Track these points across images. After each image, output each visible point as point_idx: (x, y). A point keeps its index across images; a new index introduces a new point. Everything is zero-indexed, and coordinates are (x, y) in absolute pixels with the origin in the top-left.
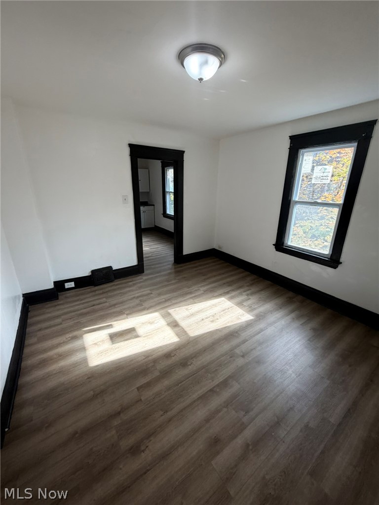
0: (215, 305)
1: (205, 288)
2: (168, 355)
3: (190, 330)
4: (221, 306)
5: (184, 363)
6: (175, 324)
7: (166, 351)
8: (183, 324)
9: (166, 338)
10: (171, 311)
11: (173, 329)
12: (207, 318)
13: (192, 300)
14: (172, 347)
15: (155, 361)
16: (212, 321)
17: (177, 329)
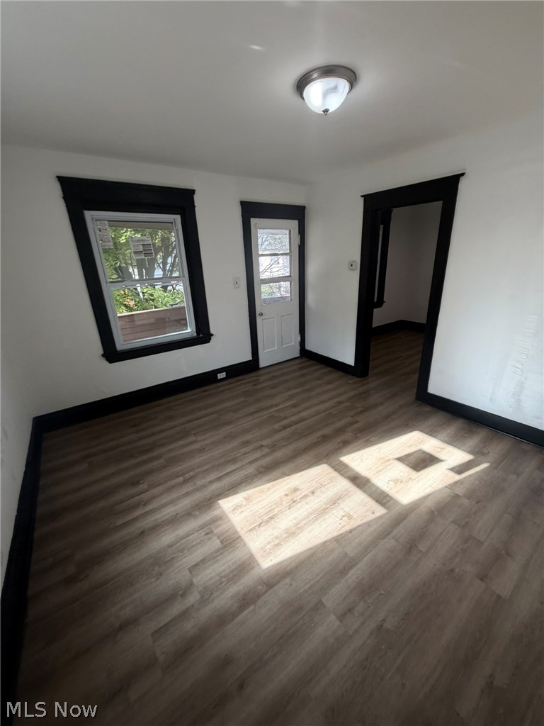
0: (291, 534)
2: (346, 443)
3: (329, 474)
4: (276, 532)
5: (325, 438)
6: (358, 481)
7: (350, 447)
8: (344, 484)
9: (359, 460)
11: (357, 473)
12: (306, 496)
14: (345, 450)
15: (356, 438)
16: (296, 490)
17: (350, 474)
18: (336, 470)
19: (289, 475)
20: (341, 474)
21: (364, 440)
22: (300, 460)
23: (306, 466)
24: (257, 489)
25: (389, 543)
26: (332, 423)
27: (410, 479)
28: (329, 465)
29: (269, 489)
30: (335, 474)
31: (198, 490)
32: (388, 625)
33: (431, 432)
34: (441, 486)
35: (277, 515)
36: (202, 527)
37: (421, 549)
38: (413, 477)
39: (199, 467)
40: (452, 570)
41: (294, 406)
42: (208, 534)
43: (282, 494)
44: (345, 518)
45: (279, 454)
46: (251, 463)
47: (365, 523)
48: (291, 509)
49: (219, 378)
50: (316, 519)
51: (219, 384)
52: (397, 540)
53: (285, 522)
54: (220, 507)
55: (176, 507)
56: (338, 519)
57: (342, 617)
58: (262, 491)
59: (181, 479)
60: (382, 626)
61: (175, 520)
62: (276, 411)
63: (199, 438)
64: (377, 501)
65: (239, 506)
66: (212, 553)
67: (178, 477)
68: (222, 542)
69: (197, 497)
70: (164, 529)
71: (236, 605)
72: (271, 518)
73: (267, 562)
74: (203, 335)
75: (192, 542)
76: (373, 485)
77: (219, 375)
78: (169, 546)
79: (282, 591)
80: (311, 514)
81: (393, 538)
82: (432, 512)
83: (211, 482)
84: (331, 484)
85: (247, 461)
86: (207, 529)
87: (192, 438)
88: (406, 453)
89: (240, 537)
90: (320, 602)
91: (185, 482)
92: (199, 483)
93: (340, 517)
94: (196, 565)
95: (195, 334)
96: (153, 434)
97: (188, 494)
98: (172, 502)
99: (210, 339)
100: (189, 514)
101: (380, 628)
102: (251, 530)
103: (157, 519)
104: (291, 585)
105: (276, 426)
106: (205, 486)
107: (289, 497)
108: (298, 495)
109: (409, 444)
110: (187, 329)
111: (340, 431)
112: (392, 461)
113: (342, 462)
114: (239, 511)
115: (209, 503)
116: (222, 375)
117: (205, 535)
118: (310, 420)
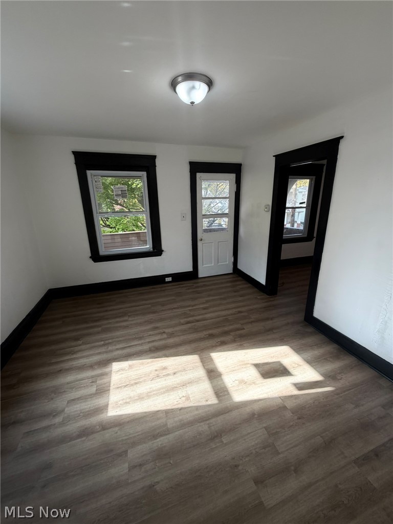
0: (141, 398)
1: (119, 470)
2: (223, 343)
3: (195, 363)
4: (132, 394)
5: (211, 336)
6: (212, 374)
7: (225, 347)
8: (201, 373)
9: (224, 358)
10: (213, 400)
11: (216, 368)
12: (168, 375)
13: (171, 423)
14: (219, 348)
15: (234, 341)
16: (165, 368)
17: (211, 367)
18: (202, 362)
19: (167, 357)
20: (203, 366)
21: (239, 344)
22: (182, 348)
23: (183, 353)
24: (141, 361)
25: (203, 427)
26: (224, 326)
27: (254, 383)
28: (200, 356)
29: (148, 363)
30: (199, 364)
31: (106, 352)
32: (158, 487)
33: (298, 350)
34: (276, 395)
35: (141, 382)
36: (92, 377)
37: (223, 440)
38: (257, 382)
39: (117, 338)
40: (236, 466)
41: (204, 309)
42: (93, 382)
43: (155, 369)
44: (184, 398)
45: (171, 341)
46: (149, 342)
47: (195, 407)
48: (152, 381)
49: (166, 281)
50: (164, 393)
51: (166, 285)
52: (209, 427)
53: (142, 389)
54: (111, 367)
55: (88, 360)
56: (178, 398)
57: (132, 468)
58: (142, 364)
59: (103, 342)
60: (154, 486)
61: (82, 368)
62: (189, 310)
63: (130, 319)
64: (215, 393)
65: (122, 370)
66: (86, 396)
67: (102, 341)
68: (96, 390)
69: (104, 356)
70: (72, 372)
71: (77, 433)
72: (136, 383)
73: (113, 412)
74: (157, 250)
75: (82, 384)
76: (222, 380)
77: (166, 279)
78: (68, 383)
79: (108, 435)
80: (163, 388)
81: (208, 424)
82: (253, 414)
83: (117, 349)
84: (191, 371)
85: (147, 340)
86: (94, 379)
87: (126, 318)
88: (266, 361)
89: (109, 390)
90: (126, 452)
91: (104, 345)
92: (110, 348)
93: (181, 396)
94: (73, 400)
95: (152, 250)
96: (106, 311)
97: (99, 353)
98: (87, 356)
99: (162, 254)
100: (91, 367)
101: (151, 486)
102: (118, 388)
103: (73, 365)
104: (117, 432)
105: (182, 321)
106: (112, 351)
107: (157, 372)
108: (165, 372)
109: (272, 355)
110: (146, 245)
111: (226, 333)
112: (249, 365)
113: (211, 356)
114: (120, 373)
115: (107, 362)
116: (169, 279)
117: (91, 382)
118: (208, 321)
